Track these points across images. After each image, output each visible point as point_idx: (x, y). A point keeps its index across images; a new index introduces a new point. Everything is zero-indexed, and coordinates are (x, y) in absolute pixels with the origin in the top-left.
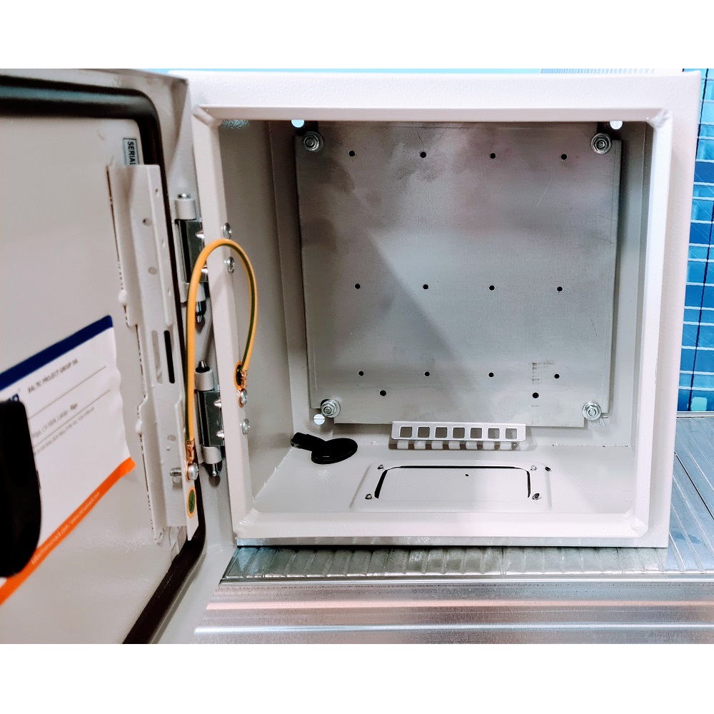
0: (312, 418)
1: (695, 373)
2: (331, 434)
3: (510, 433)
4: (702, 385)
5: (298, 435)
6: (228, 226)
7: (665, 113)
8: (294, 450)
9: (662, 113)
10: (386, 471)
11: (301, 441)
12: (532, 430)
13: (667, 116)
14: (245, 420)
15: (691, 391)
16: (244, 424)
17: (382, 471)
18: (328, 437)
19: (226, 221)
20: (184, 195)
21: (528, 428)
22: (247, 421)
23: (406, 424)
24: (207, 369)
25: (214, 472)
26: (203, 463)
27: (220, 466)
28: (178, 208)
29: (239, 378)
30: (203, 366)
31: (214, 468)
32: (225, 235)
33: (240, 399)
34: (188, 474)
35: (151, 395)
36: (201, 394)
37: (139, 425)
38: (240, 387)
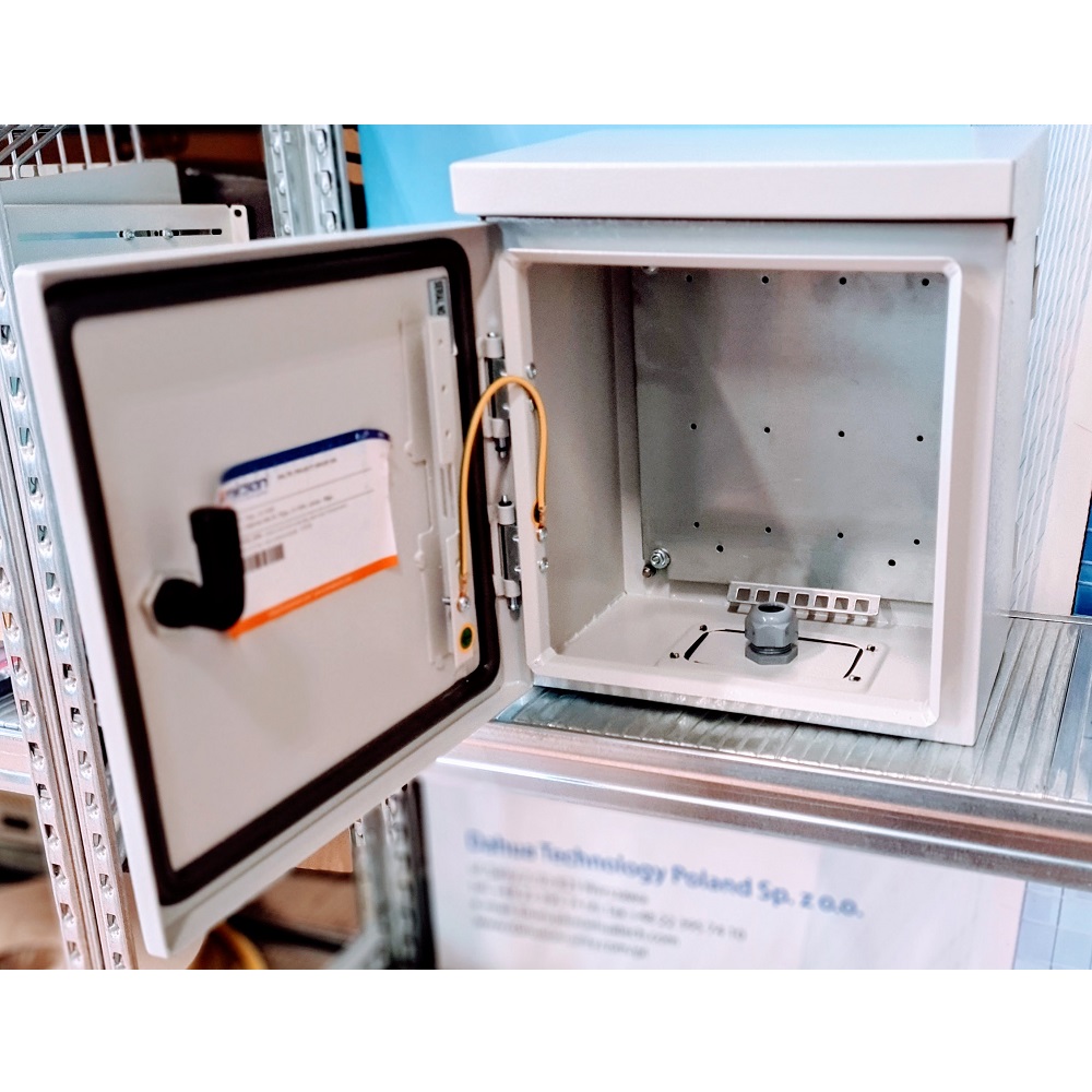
6: (533, 366)
10: (707, 633)
12: (888, 604)
17: (703, 633)
19: (531, 360)
20: (492, 334)
21: (883, 601)
22: (545, 560)
23: (745, 585)
24: (509, 503)
25: (513, 606)
26: (504, 597)
27: (519, 600)
28: (486, 347)
29: (537, 515)
30: (505, 500)
31: (513, 602)
32: (528, 375)
33: (538, 535)
34: (459, 605)
35: (437, 528)
36: (501, 527)
37: (419, 554)
38: (538, 524)
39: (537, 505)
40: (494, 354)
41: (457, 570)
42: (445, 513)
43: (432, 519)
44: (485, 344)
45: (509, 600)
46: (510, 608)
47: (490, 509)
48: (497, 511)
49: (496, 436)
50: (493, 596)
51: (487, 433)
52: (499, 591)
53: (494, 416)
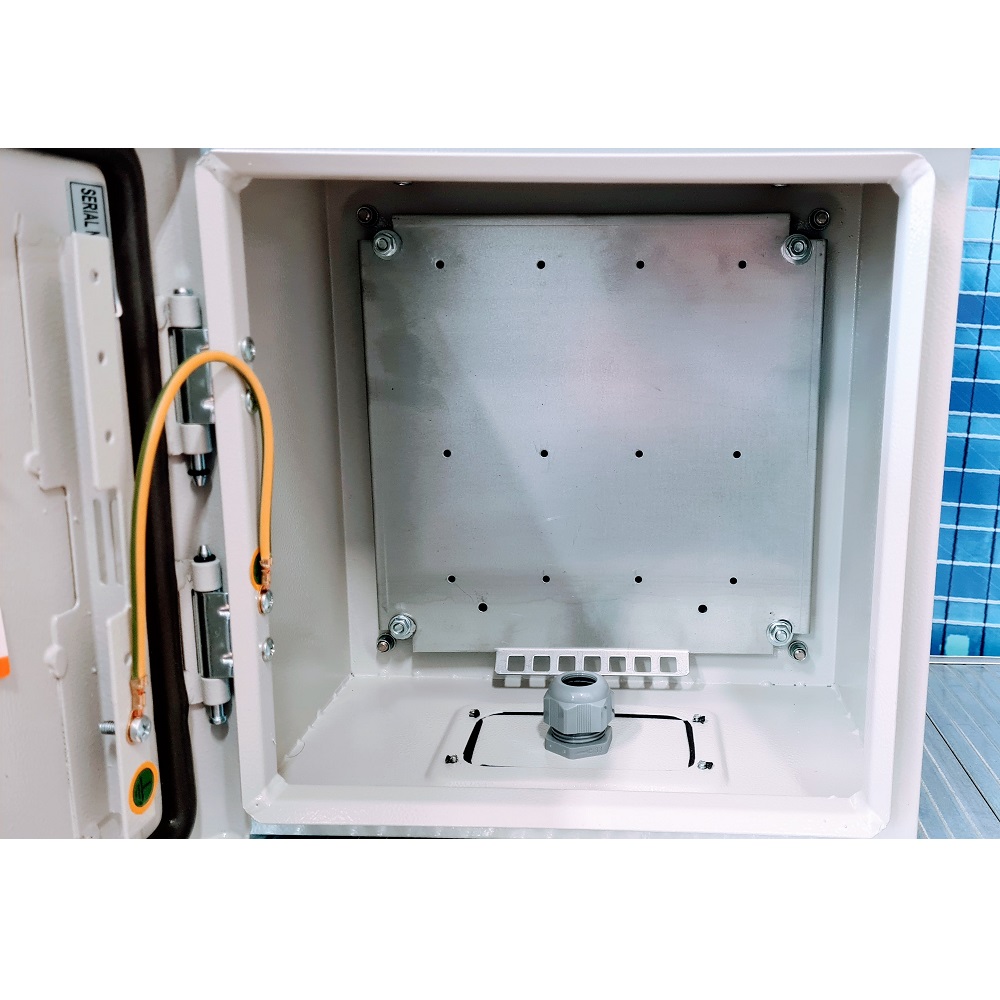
1: (951, 599)
3: (666, 663)
4: (961, 616)
6: (250, 342)
10: (482, 720)
12: (698, 659)
14: (268, 639)
15: (945, 625)
16: (265, 646)
17: (477, 720)
21: (692, 656)
22: (270, 642)
23: (516, 651)
24: (211, 558)
25: (218, 719)
26: (203, 705)
27: (227, 708)
28: (172, 309)
29: (258, 572)
30: (204, 553)
31: (217, 711)
32: (244, 355)
33: (260, 605)
34: (129, 734)
35: (87, 603)
36: (199, 597)
37: (52, 652)
38: (259, 587)
39: (258, 557)
40: (186, 320)
41: (128, 673)
42: (103, 577)
43: (76, 589)
44: (169, 306)
45: (210, 710)
46: (212, 722)
47: (180, 569)
48: (191, 571)
49: (190, 451)
50: (184, 706)
51: (174, 449)
52: (194, 697)
53: (186, 420)
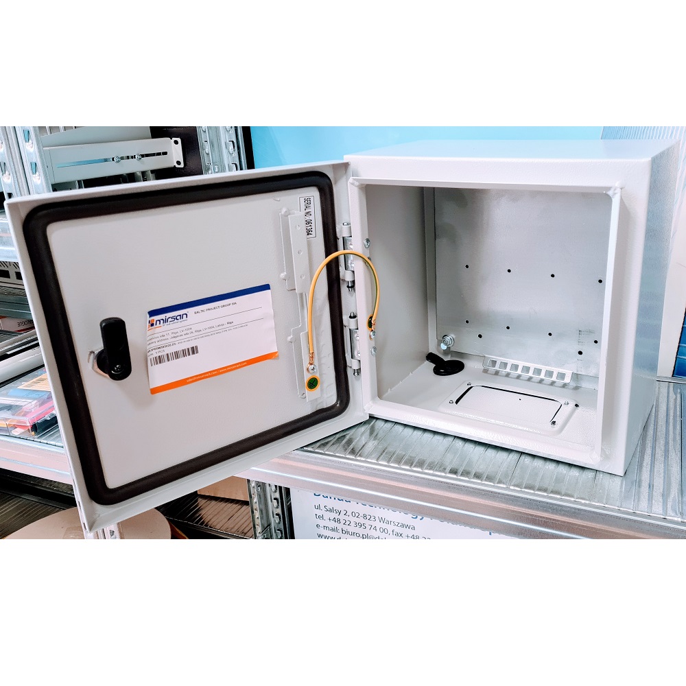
0: (439, 345)
2: (450, 356)
5: (431, 353)
6: (368, 241)
7: (615, 190)
8: (427, 363)
9: (612, 190)
10: (472, 387)
11: (431, 357)
13: (616, 191)
14: (374, 348)
16: (373, 350)
17: (470, 386)
18: (447, 358)
19: (367, 237)
20: (345, 224)
21: (574, 374)
24: (354, 317)
25: (356, 374)
26: (351, 367)
27: (359, 371)
28: (342, 230)
29: (370, 324)
30: (352, 315)
31: (356, 371)
32: (365, 246)
33: (370, 336)
34: (308, 369)
36: (350, 330)
38: (370, 330)
39: (370, 318)
40: (346, 234)
47: (345, 321)
48: (348, 321)
49: (347, 280)
50: (345, 365)
52: (349, 365)
53: (346, 269)
